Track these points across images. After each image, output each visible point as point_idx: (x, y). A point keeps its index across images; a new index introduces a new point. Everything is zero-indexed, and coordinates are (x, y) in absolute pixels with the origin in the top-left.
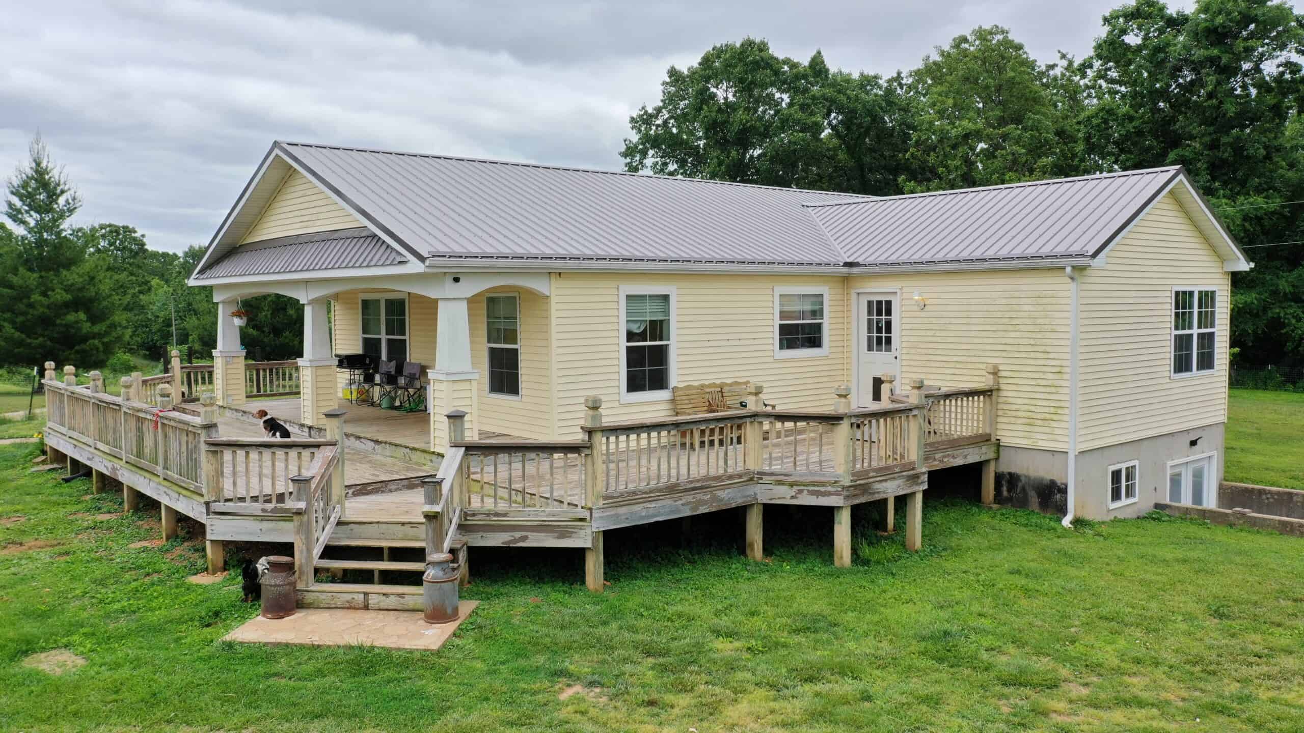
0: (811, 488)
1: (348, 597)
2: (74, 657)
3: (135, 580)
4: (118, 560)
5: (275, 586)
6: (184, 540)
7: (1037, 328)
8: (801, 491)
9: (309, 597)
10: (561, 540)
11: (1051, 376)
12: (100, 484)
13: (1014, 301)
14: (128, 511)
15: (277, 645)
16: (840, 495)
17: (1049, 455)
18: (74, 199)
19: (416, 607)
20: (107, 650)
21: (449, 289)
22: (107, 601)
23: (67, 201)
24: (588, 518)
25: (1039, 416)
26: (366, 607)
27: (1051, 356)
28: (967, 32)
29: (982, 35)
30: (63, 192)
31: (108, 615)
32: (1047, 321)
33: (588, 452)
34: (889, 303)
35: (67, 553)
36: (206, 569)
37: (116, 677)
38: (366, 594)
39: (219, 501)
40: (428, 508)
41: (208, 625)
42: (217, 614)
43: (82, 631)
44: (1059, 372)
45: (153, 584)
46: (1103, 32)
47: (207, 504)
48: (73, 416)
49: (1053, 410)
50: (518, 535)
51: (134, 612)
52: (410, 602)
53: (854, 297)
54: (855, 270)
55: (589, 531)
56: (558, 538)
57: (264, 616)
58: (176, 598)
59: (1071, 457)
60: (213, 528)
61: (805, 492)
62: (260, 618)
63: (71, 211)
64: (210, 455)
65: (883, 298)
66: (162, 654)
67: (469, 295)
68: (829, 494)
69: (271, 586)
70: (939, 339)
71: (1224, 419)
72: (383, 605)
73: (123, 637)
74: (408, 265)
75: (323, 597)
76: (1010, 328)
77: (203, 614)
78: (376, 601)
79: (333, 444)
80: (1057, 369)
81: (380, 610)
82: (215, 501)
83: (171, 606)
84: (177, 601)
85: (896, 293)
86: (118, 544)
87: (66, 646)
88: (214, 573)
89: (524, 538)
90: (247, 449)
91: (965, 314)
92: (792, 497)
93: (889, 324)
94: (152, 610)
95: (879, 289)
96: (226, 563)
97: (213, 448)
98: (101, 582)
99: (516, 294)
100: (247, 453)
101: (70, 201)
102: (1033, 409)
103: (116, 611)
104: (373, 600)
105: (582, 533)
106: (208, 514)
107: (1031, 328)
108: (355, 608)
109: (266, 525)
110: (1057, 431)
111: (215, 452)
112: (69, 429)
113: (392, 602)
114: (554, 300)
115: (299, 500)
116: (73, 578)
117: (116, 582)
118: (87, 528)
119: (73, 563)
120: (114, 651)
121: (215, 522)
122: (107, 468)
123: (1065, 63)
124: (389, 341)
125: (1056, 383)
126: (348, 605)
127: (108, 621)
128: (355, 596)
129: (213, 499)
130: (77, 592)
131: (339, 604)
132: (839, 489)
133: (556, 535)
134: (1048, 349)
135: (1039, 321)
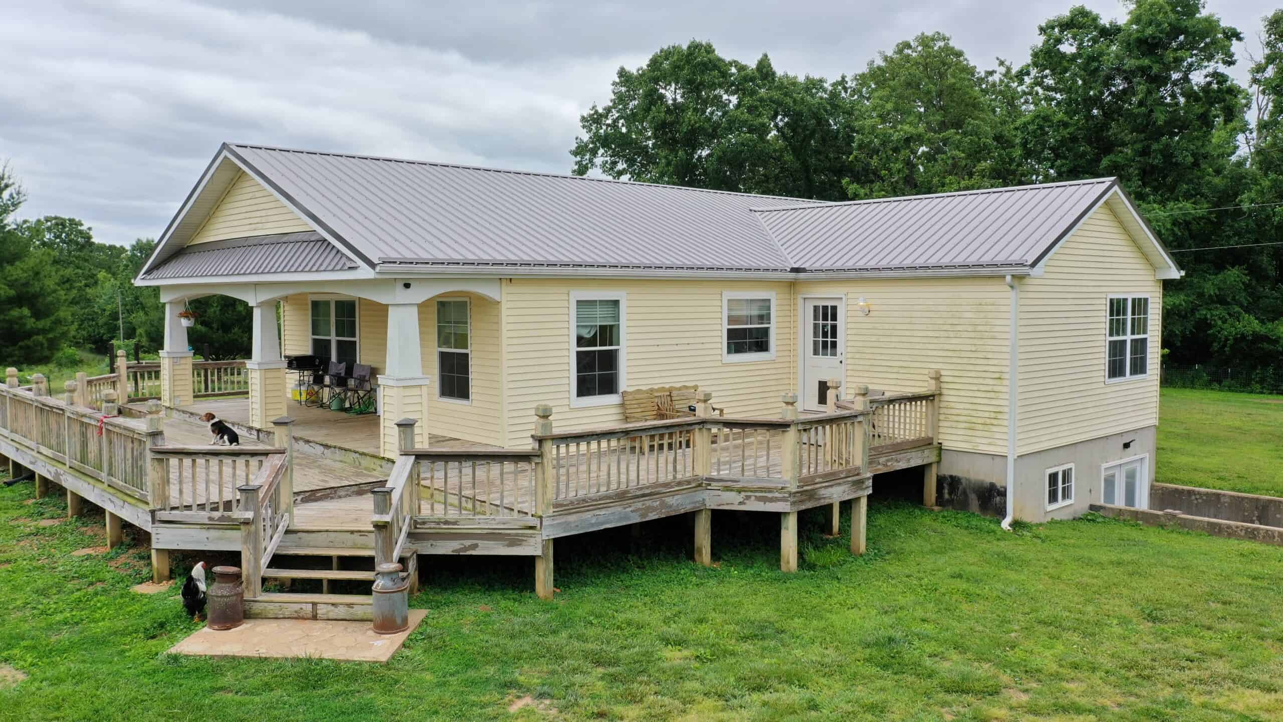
0: (758, 494)
1: (297, 607)
2: (14, 672)
3: (78, 590)
4: (61, 569)
5: (222, 596)
6: (130, 547)
7: (978, 335)
8: (748, 497)
9: (256, 608)
10: (510, 548)
11: (991, 382)
12: (43, 489)
13: (955, 309)
14: (72, 517)
15: (225, 657)
16: (787, 501)
17: (989, 458)
18: (18, 193)
19: (365, 617)
20: (48, 664)
21: (400, 295)
22: (49, 612)
23: (11, 195)
24: (539, 526)
25: (980, 420)
26: (315, 617)
27: (991, 362)
28: (911, 39)
29: (925, 41)
30: (7, 186)
31: (50, 627)
32: (988, 328)
33: (538, 460)
34: (834, 308)
35: (8, 561)
36: (152, 578)
37: (57, 692)
38: (314, 604)
39: (164, 509)
40: (377, 518)
41: (153, 637)
42: (162, 625)
43: (23, 643)
44: (1000, 378)
45: (96, 594)
46: (1039, 41)
47: (153, 512)
48: (15, 418)
49: (993, 415)
50: (468, 543)
51: (77, 623)
52: (359, 611)
53: (800, 302)
54: (802, 275)
55: (539, 539)
56: (509, 546)
57: (210, 627)
58: (120, 608)
59: (1011, 460)
60: (158, 536)
61: (753, 498)
62: (206, 629)
63: (15, 205)
64: (156, 463)
65: (829, 304)
66: (104, 668)
67: (419, 302)
68: (777, 500)
69: (217, 597)
70: (882, 345)
71: (1156, 422)
72: (332, 615)
73: (65, 651)
74: (359, 271)
75: (271, 607)
76: (952, 334)
77: (148, 625)
78: (324, 611)
79: (282, 452)
80: (997, 375)
81: (329, 620)
82: (161, 510)
83: (115, 617)
84: (121, 612)
85: (841, 298)
86: (61, 551)
87: (6, 660)
88: (160, 582)
89: (475, 546)
90: (194, 457)
91: (908, 320)
92: (740, 503)
93: (834, 328)
94: (95, 621)
95: (825, 294)
96: (171, 571)
97: (159, 456)
98: (43, 592)
99: (467, 299)
100: (194, 461)
101: (15, 195)
102: (974, 413)
103: (59, 622)
104: (322, 610)
105: (532, 540)
106: (153, 522)
107: (973, 335)
108: (304, 618)
109: (213, 534)
110: (998, 436)
111: (160, 461)
112: (12, 432)
113: (341, 612)
114: (504, 306)
115: (247, 510)
116: (15, 588)
117: (59, 592)
118: (29, 535)
119: (14, 572)
120: (54, 664)
121: (160, 531)
122: (50, 473)
123: (1003, 70)
124: (339, 342)
125: (996, 388)
126: (296, 615)
127: (50, 633)
128: (304, 606)
129: (159, 507)
130: (18, 603)
131: (287, 614)
132: (786, 495)
133: (507, 542)
134: (988, 355)
135: (980, 328)
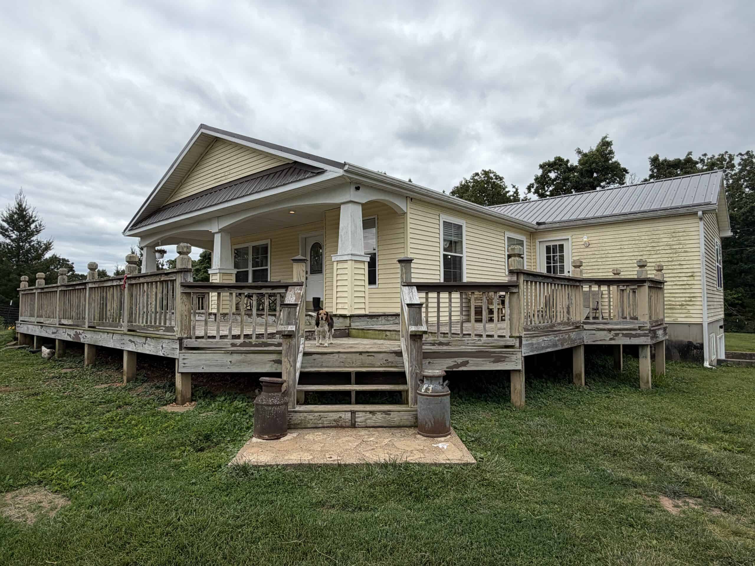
0: (625, 332)
1: (335, 416)
3: (108, 412)
4: (87, 397)
7: (674, 251)
8: (617, 335)
9: (297, 418)
10: (496, 364)
11: (686, 279)
13: (654, 237)
14: (88, 365)
16: (648, 336)
17: (687, 326)
18: (40, 225)
19: (401, 424)
20: (94, 484)
22: (83, 431)
23: (36, 226)
24: (517, 345)
25: (678, 303)
26: (353, 426)
27: (684, 267)
30: (34, 221)
31: (86, 445)
32: (681, 246)
33: (515, 290)
34: (561, 246)
35: (36, 394)
36: (175, 400)
38: (353, 413)
39: (191, 338)
41: (202, 450)
42: (207, 438)
43: (62, 461)
44: (692, 276)
45: (127, 414)
47: (181, 340)
48: (41, 307)
49: (688, 299)
50: (460, 360)
51: (115, 440)
52: (395, 418)
53: (538, 243)
54: (542, 227)
55: (519, 356)
56: (494, 362)
57: (259, 437)
58: (156, 425)
59: (705, 326)
60: (185, 361)
61: (620, 335)
62: (254, 440)
63: (38, 232)
64: (185, 297)
65: (558, 243)
67: (364, 201)
68: (639, 336)
70: (600, 263)
71: (722, 316)
72: (369, 423)
73: (110, 468)
74: (326, 174)
75: (311, 417)
76: (653, 252)
77: (193, 438)
78: (363, 419)
79: (300, 285)
80: (690, 274)
81: (367, 427)
82: (187, 338)
83: (153, 433)
84: (158, 428)
85: (568, 239)
86: (83, 386)
87: (40, 482)
88: (183, 403)
89: (465, 363)
90: (220, 290)
91: (619, 247)
92: (611, 339)
94: (136, 437)
95: (554, 238)
97: (188, 291)
98: (76, 415)
99: (376, 217)
100: (219, 294)
102: (673, 299)
103: (95, 440)
104: (360, 418)
105: (514, 357)
106: (181, 349)
107: (670, 251)
108: (342, 427)
110: (692, 312)
111: (189, 294)
112: (38, 317)
113: (379, 418)
114: (409, 216)
115: (289, 324)
116: (45, 412)
117: (89, 414)
118: (53, 377)
119: (42, 400)
120: (104, 485)
121: (187, 356)
122: (70, 335)
124: (254, 272)
125: (690, 283)
126: (335, 424)
127: (87, 451)
128: (343, 415)
129: (185, 336)
130: (49, 423)
131: (326, 424)
132: (647, 332)
133: (492, 359)
134: (682, 263)
135: (674, 247)
